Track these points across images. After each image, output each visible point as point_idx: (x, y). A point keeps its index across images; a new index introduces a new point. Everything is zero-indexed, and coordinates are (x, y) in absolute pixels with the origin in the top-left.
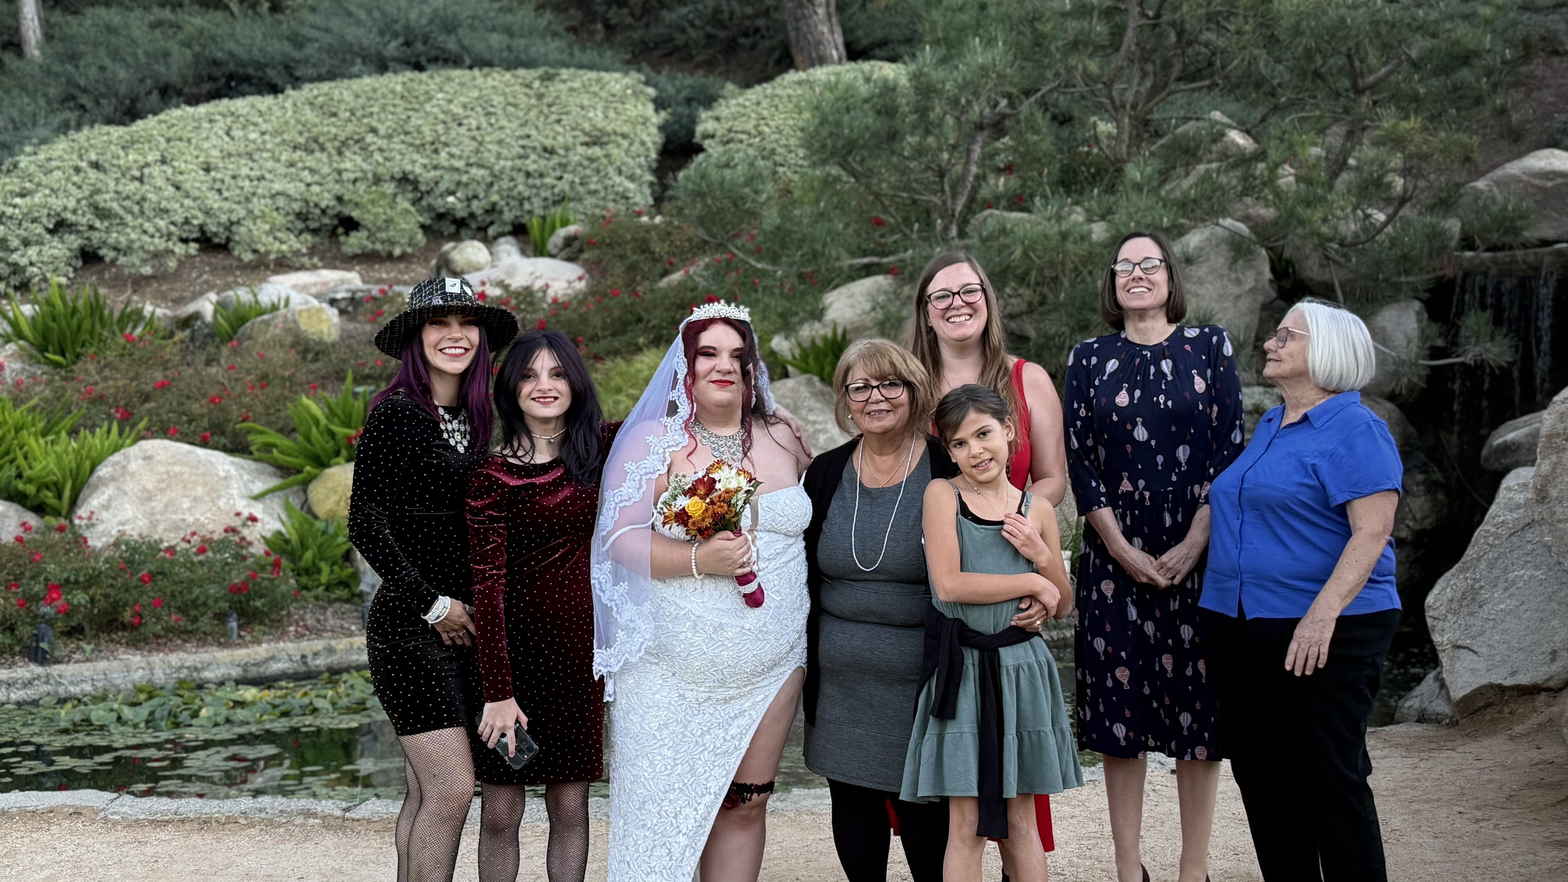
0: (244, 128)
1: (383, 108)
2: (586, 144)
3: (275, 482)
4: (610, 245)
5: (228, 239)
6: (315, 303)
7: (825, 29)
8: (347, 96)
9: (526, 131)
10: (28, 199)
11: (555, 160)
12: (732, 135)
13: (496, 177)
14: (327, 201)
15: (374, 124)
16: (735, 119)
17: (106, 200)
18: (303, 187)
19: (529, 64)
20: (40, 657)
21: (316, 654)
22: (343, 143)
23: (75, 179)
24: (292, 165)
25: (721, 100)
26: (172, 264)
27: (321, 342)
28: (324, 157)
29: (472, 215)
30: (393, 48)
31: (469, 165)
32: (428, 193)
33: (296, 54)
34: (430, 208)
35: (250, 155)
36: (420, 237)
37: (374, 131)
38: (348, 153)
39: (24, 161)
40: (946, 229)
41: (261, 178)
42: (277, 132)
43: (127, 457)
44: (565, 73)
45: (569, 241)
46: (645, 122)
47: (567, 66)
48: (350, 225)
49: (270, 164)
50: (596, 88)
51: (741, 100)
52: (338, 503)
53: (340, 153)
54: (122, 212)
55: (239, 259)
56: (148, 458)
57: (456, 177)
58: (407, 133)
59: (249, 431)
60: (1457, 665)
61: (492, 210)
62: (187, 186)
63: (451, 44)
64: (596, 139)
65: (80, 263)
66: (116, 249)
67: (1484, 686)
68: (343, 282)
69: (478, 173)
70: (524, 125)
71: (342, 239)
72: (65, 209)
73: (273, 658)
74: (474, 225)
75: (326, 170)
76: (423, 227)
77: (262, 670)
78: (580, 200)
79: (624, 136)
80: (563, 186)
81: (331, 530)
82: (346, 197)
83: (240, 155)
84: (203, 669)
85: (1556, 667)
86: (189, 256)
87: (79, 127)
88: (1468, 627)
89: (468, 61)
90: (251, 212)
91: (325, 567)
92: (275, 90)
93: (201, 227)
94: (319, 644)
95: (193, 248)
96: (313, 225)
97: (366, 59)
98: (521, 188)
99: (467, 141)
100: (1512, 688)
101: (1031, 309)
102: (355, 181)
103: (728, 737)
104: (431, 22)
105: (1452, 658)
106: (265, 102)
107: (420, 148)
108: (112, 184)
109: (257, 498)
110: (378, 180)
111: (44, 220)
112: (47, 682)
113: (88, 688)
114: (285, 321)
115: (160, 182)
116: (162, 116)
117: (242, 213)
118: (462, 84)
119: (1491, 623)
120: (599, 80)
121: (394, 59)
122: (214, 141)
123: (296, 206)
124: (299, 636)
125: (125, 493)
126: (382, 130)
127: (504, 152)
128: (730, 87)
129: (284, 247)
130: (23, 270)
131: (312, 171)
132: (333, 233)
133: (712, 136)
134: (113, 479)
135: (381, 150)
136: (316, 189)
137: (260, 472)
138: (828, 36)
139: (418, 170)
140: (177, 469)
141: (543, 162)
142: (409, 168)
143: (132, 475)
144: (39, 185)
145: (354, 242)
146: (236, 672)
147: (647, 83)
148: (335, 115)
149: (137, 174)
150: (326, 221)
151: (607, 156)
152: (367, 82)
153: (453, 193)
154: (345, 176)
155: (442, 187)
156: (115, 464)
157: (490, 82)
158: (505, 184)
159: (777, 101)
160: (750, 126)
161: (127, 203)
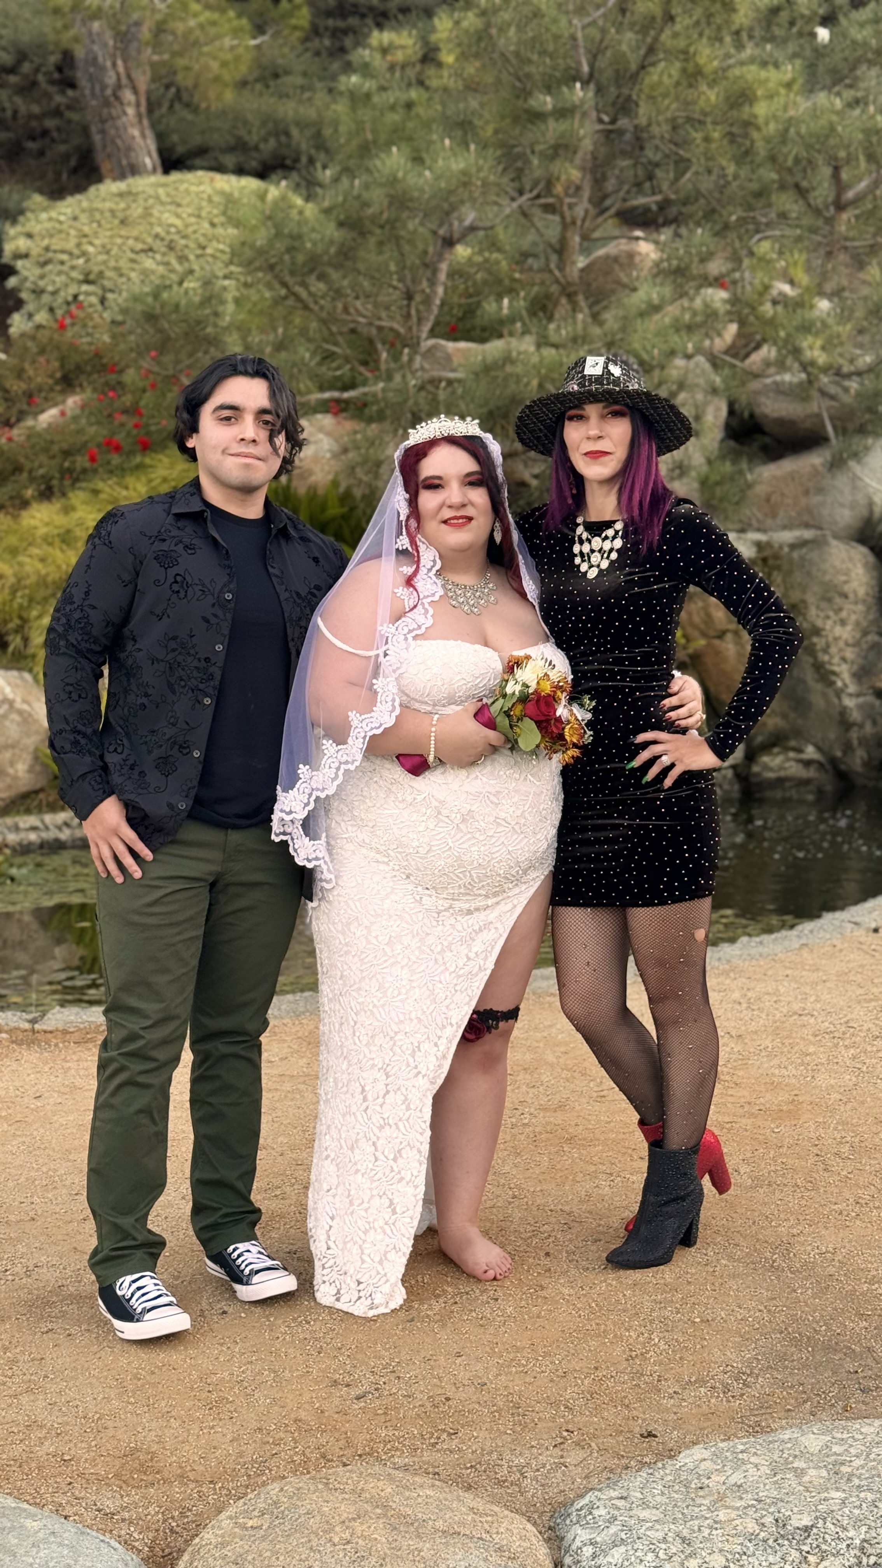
7: (136, 132)
12: (50, 255)
16: (51, 236)
25: (29, 215)
51: (53, 214)
103: (472, 955)
133: (26, 256)
138: (139, 140)
159: (97, 216)
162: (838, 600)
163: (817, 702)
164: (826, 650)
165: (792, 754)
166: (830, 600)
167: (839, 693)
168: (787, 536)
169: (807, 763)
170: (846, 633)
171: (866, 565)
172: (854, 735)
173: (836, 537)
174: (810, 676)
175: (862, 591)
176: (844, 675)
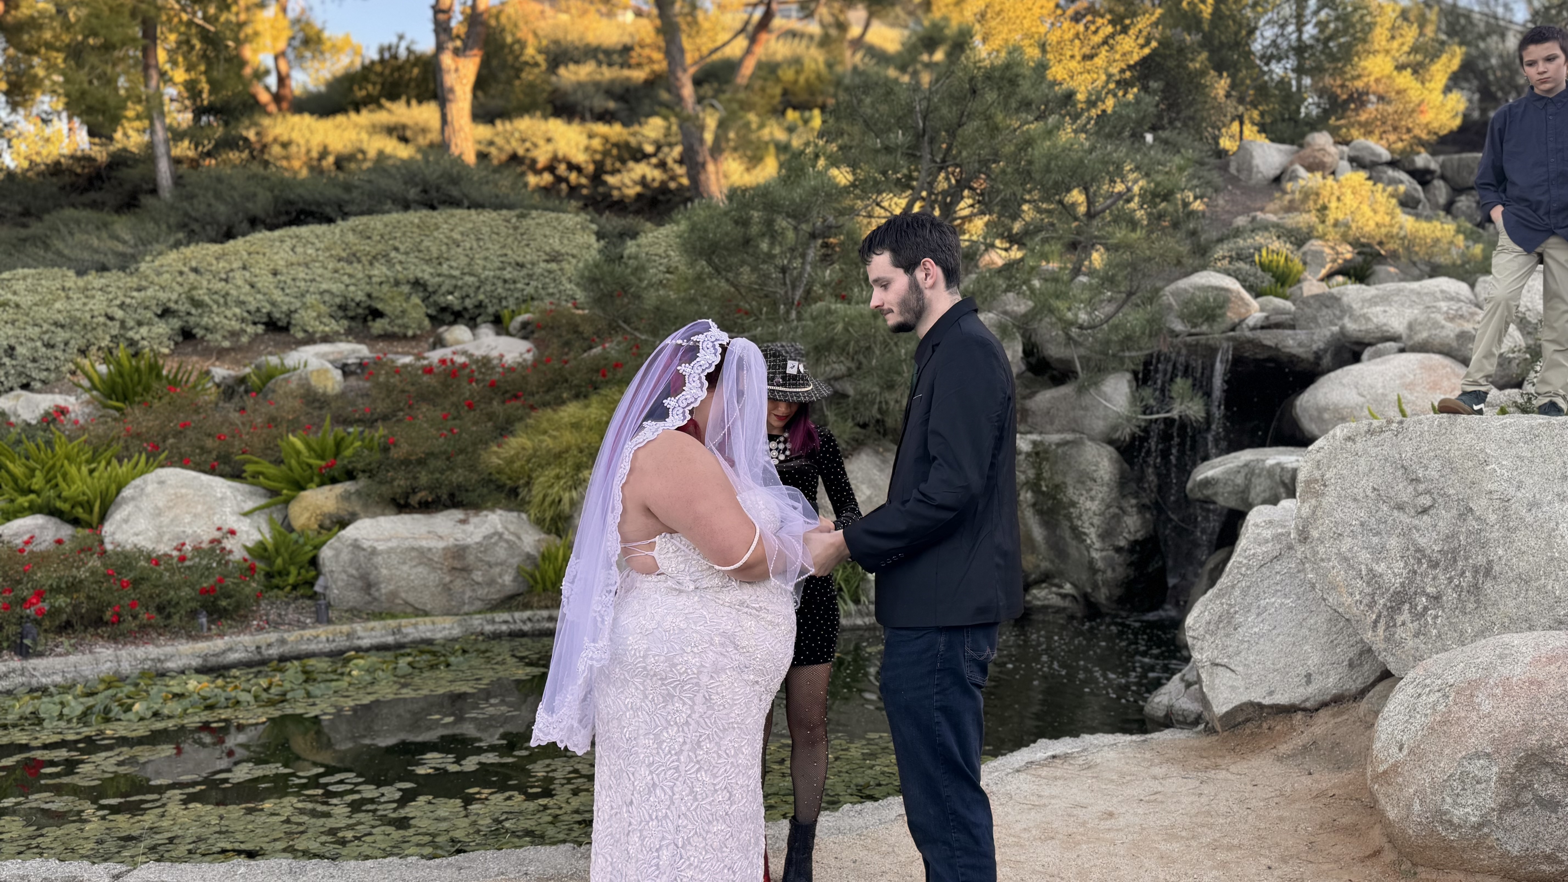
0: (304, 246)
1: (404, 234)
2: (547, 261)
3: (262, 501)
4: (552, 328)
5: (289, 323)
6: (329, 366)
8: (379, 225)
9: (504, 251)
10: (143, 294)
11: (524, 272)
12: (641, 254)
13: (482, 282)
14: (360, 296)
15: (397, 244)
17: (201, 294)
18: (343, 287)
19: (510, 207)
20: (24, 652)
21: (269, 645)
22: (374, 257)
23: (179, 279)
24: (336, 271)
25: (642, 234)
26: (244, 339)
27: (324, 394)
28: (359, 267)
29: (465, 309)
30: (413, 193)
31: (463, 274)
32: (434, 292)
33: (346, 197)
34: (435, 303)
35: (307, 265)
36: (427, 322)
37: (396, 249)
38: (377, 264)
39: (143, 266)
40: (788, 312)
41: (313, 280)
42: (328, 249)
43: (145, 482)
44: (534, 213)
45: (525, 325)
46: (589, 247)
47: (536, 208)
48: (377, 314)
49: (320, 271)
50: (555, 224)
52: (309, 519)
53: (371, 264)
54: (211, 303)
55: (294, 336)
56: (161, 483)
57: (454, 282)
58: (420, 251)
59: (246, 462)
60: (1217, 681)
61: (480, 305)
62: (259, 285)
63: (455, 192)
64: (555, 257)
65: (180, 339)
66: (207, 329)
67: (1245, 704)
68: (354, 351)
69: (470, 279)
70: (504, 247)
71: (370, 324)
72: (169, 300)
73: (230, 649)
74: (467, 316)
75: (360, 275)
76: (429, 316)
77: (220, 659)
78: (542, 299)
79: (574, 256)
80: (530, 290)
81: (301, 541)
82: (375, 294)
83: (299, 264)
84: (166, 660)
85: (1311, 690)
86: (257, 335)
87: (188, 245)
88: (1224, 647)
89: (466, 203)
90: (304, 304)
91: (293, 570)
92: (330, 220)
93: (269, 315)
94: (273, 637)
95: (260, 329)
96: (351, 314)
97: (395, 201)
98: (500, 290)
99: (462, 257)
100: (1271, 707)
101: (850, 374)
102: (381, 283)
104: (442, 176)
105: (1211, 675)
106: (320, 229)
107: (428, 262)
108: (205, 283)
109: (246, 514)
110: (397, 283)
111: (154, 308)
112: (22, 675)
113: (58, 679)
114: (300, 378)
115: (240, 282)
116: (248, 238)
117: (298, 305)
118: (461, 219)
119: (1246, 645)
120: (557, 219)
121: (416, 202)
122: (282, 254)
123: (338, 300)
124: (260, 629)
125: (141, 510)
126: (402, 248)
127: (489, 265)
128: (649, 225)
129: (327, 329)
130: (137, 342)
131: (350, 276)
132: (365, 320)
134: (133, 498)
135: (401, 262)
136: (352, 288)
137: (251, 493)
139: (427, 276)
140: (183, 491)
141: (516, 273)
142: (420, 275)
143: (148, 495)
144: (152, 283)
145: (378, 326)
146: (195, 662)
147: (592, 221)
148: (369, 238)
149: (223, 276)
150: (360, 311)
151: (561, 269)
152: (395, 216)
153: (451, 293)
154: (374, 280)
155: (444, 289)
156: (136, 487)
157: (481, 218)
158: (488, 288)
160: (661, 251)
161: (215, 297)
162: (1089, 483)
163: (1073, 552)
164: (1079, 517)
165: (1054, 589)
166: (1083, 483)
167: (1088, 548)
168: (1055, 438)
169: (1064, 596)
170: (1094, 506)
171: (1111, 459)
172: (1099, 577)
173: (1092, 439)
174: (1068, 534)
175: (1107, 478)
176: (1092, 535)
